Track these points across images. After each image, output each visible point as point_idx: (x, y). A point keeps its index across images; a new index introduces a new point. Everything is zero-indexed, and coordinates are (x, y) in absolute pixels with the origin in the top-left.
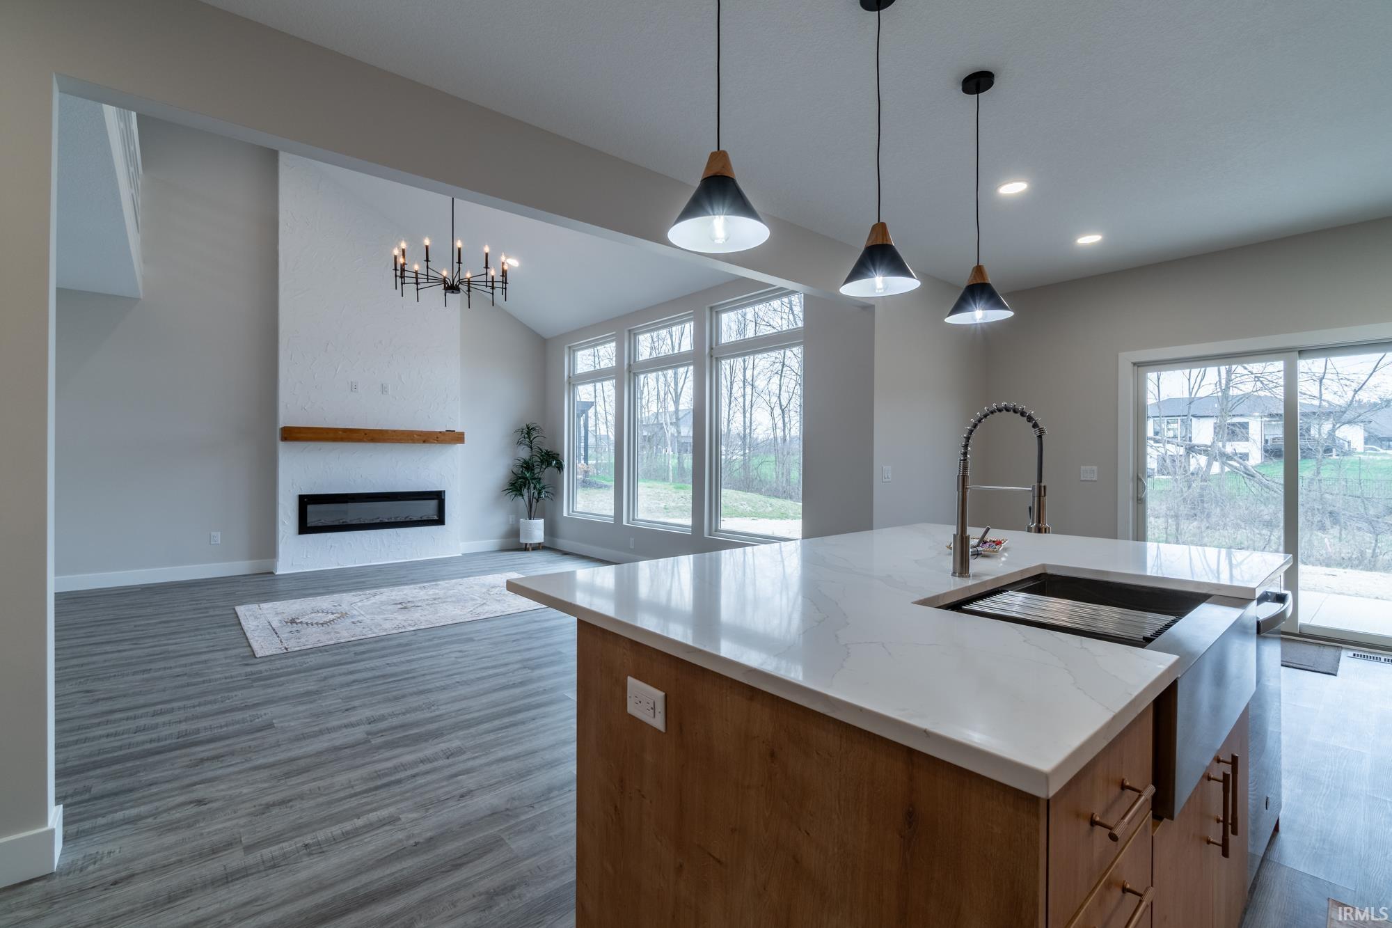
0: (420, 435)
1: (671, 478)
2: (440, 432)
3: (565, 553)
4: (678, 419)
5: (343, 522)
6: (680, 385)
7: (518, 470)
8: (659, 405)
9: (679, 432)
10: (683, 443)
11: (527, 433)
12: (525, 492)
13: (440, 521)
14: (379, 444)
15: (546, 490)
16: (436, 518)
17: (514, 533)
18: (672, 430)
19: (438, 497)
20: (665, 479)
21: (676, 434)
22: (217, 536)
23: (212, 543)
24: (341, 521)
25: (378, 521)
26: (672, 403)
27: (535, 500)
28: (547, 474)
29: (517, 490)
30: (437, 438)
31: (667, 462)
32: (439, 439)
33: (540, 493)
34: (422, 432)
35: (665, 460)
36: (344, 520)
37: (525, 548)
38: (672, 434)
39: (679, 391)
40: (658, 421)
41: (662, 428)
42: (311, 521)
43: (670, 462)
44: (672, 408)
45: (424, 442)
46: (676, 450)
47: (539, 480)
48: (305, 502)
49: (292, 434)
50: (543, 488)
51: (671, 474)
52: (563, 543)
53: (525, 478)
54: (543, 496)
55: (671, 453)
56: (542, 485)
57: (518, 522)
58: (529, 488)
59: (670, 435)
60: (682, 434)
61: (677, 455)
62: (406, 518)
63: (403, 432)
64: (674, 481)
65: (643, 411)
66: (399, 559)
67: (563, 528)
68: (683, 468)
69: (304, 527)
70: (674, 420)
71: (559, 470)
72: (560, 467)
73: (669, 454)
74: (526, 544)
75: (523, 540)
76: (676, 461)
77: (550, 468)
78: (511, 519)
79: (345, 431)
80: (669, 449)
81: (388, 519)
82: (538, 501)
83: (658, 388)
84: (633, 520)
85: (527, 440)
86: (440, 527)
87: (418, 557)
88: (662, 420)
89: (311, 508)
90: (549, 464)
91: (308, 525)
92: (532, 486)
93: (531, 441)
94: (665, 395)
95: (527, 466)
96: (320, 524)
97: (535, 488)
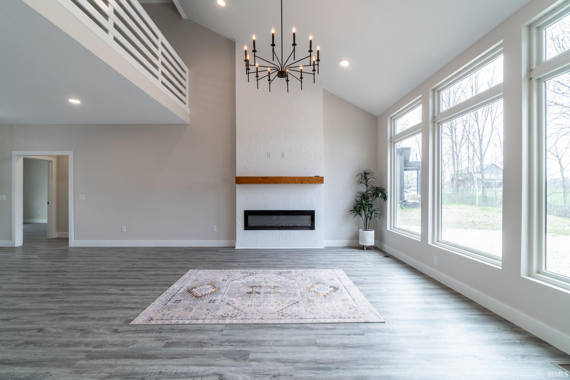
0: (299, 179)
1: (477, 203)
2: (310, 177)
3: (387, 256)
4: (482, 169)
5: (264, 225)
6: (484, 150)
7: (359, 199)
8: (469, 162)
9: (483, 177)
10: (486, 183)
11: (365, 176)
12: (363, 213)
13: (312, 228)
14: (280, 185)
15: (375, 212)
16: (310, 225)
17: (356, 237)
18: (479, 176)
19: (311, 214)
20: (473, 203)
21: (481, 178)
22: (215, 227)
23: (214, 231)
24: (263, 224)
25: (280, 225)
26: (478, 160)
27: (369, 218)
28: (376, 202)
29: (357, 212)
30: (308, 180)
31: (475, 194)
32: (309, 181)
33: (371, 214)
34: (300, 177)
35: (473, 192)
36: (264, 224)
37: (362, 248)
38: (478, 178)
39: (483, 153)
40: (468, 171)
41: (471, 175)
42: (250, 223)
43: (477, 194)
44: (478, 163)
45: (301, 183)
46: (481, 187)
47: (372, 206)
48: (248, 214)
49: (240, 180)
50: (374, 211)
51: (477, 200)
52: (388, 248)
53: (362, 204)
54: (373, 216)
55: (478, 188)
56: (373, 209)
57: (358, 231)
58: (365, 211)
59: (476, 178)
60: (485, 178)
61: (482, 190)
62: (294, 225)
63: (290, 178)
64: (479, 205)
65: (459, 166)
66: (291, 247)
67: (387, 238)
68: (486, 197)
69: (247, 227)
70: (480, 170)
71: (385, 199)
72: (385, 198)
73: (476, 189)
74: (364, 246)
75: (361, 243)
76: (481, 193)
77: (378, 199)
78: (355, 228)
79: (262, 178)
80: (476, 186)
81: (285, 225)
82: (370, 219)
83: (468, 153)
84: (438, 241)
85: (365, 180)
86: (312, 231)
87: (301, 247)
88: (471, 170)
89: (250, 218)
90: (378, 196)
91: (248, 226)
92: (367, 209)
93: (367, 181)
94: (473, 155)
95: (364, 197)
96: (254, 225)
97: (369, 210)
